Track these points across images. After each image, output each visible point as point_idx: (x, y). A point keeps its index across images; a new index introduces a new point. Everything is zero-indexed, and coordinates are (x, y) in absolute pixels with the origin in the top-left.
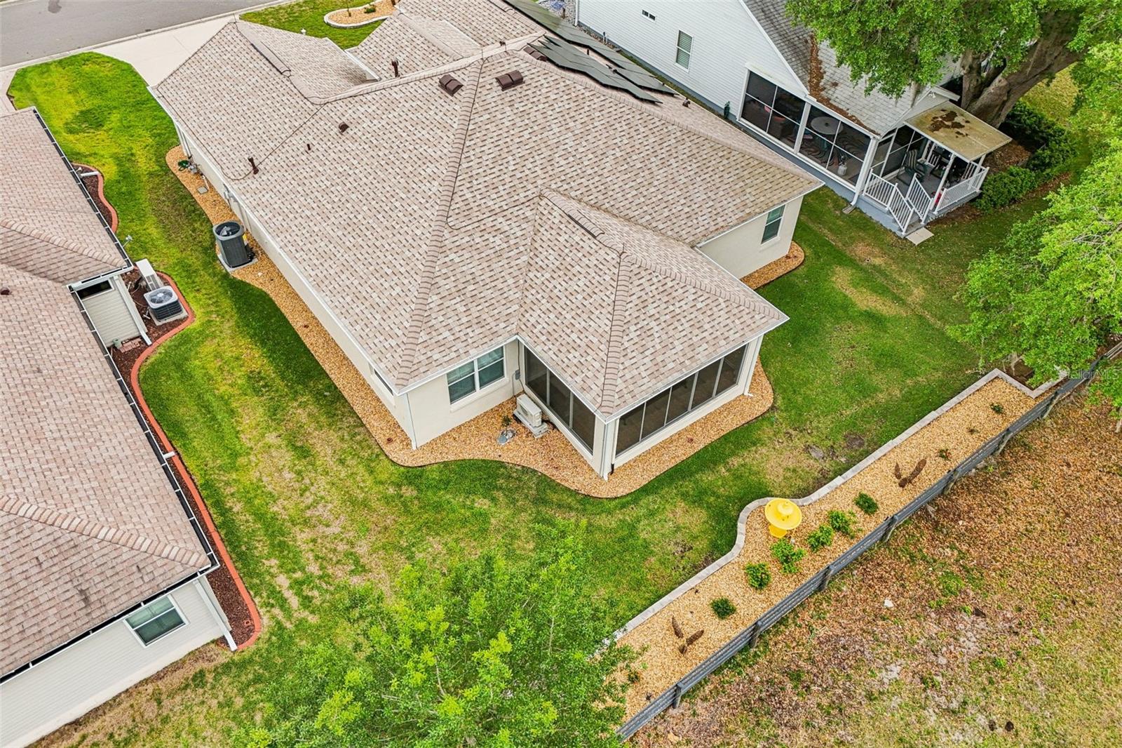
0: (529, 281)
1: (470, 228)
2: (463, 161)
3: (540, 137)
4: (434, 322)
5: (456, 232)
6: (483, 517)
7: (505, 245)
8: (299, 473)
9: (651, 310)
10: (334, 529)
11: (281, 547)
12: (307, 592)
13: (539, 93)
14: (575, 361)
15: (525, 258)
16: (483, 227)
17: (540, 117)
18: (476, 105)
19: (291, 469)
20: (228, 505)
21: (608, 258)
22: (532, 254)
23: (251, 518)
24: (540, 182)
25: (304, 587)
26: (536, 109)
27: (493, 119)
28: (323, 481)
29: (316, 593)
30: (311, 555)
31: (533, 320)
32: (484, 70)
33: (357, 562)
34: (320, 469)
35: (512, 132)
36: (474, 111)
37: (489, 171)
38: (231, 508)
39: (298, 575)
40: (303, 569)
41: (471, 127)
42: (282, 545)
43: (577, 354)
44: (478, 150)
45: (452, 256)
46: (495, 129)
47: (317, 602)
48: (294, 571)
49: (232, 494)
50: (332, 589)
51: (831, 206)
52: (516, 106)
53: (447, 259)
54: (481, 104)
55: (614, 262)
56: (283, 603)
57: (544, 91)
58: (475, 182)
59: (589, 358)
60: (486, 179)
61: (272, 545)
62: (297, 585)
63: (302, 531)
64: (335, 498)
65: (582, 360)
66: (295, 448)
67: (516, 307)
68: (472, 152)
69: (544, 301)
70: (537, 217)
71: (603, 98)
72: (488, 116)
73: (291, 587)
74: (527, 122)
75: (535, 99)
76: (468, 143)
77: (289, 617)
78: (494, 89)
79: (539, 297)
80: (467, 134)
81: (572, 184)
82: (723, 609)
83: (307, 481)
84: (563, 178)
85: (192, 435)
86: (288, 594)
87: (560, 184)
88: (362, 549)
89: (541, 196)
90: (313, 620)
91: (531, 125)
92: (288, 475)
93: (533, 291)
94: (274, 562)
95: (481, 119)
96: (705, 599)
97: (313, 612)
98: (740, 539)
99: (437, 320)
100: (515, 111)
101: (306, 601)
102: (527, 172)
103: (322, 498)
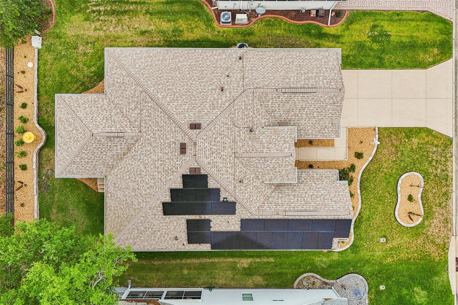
0: (117, 108)
1: (140, 99)
2: (161, 110)
3: (159, 146)
4: (119, 69)
5: (140, 92)
6: (89, 67)
7: (131, 108)
8: (136, 29)
9: (74, 131)
10: (111, 29)
11: (113, 12)
12: (96, 13)
13: (175, 157)
14: (80, 101)
15: (125, 112)
16: (138, 103)
17: (167, 151)
18: (178, 128)
19: (138, 27)
20: (134, 5)
21: (96, 131)
22: (125, 115)
23: (126, 9)
24: (145, 134)
25: (98, 13)
26: (170, 152)
27: (172, 131)
28: (129, 34)
29: (95, 15)
30: (107, 19)
31: (105, 101)
32: (191, 141)
33: (98, 29)
34: (134, 35)
35: (165, 136)
36: (177, 126)
37: (155, 118)
38: (132, 5)
39: (102, 13)
40: (103, 15)
41: (172, 121)
42: (113, 13)
43: (81, 103)
44: (163, 118)
45: (134, 87)
46: (168, 130)
47: (92, 14)
48: (104, 13)
49: (137, 8)
50: (94, 20)
51: (136, 279)
52: (173, 144)
53: (134, 85)
54: (179, 131)
55: (93, 131)
56: (96, 6)
57: (175, 160)
58: (153, 110)
59: (76, 104)
60: (153, 115)
61: (114, 11)
62: (99, 12)
63: (115, 21)
64: (122, 34)
65: (78, 102)
66: (146, 32)
67: (113, 99)
68: (163, 115)
69: (106, 107)
70: (135, 125)
71: (165, 184)
72: (173, 130)
73: (99, 9)
74: (166, 145)
75: (173, 154)
76: (166, 116)
77: (91, 5)
78: (182, 140)
79: (109, 107)
80: (169, 118)
81: (140, 147)
82: (24, 106)
83: (131, 29)
84: (143, 145)
85: (165, 6)
86: (98, 8)
87: (142, 142)
88: (102, 33)
89: (140, 131)
90: (88, 11)
91: (165, 146)
92: (136, 26)
93: (113, 107)
94: (109, 9)
95: (173, 127)
96: (29, 104)
97: (90, 12)
98: (37, 126)
99: (119, 71)
100: (172, 143)
101: (94, 12)
102: (150, 132)
103: (124, 31)
